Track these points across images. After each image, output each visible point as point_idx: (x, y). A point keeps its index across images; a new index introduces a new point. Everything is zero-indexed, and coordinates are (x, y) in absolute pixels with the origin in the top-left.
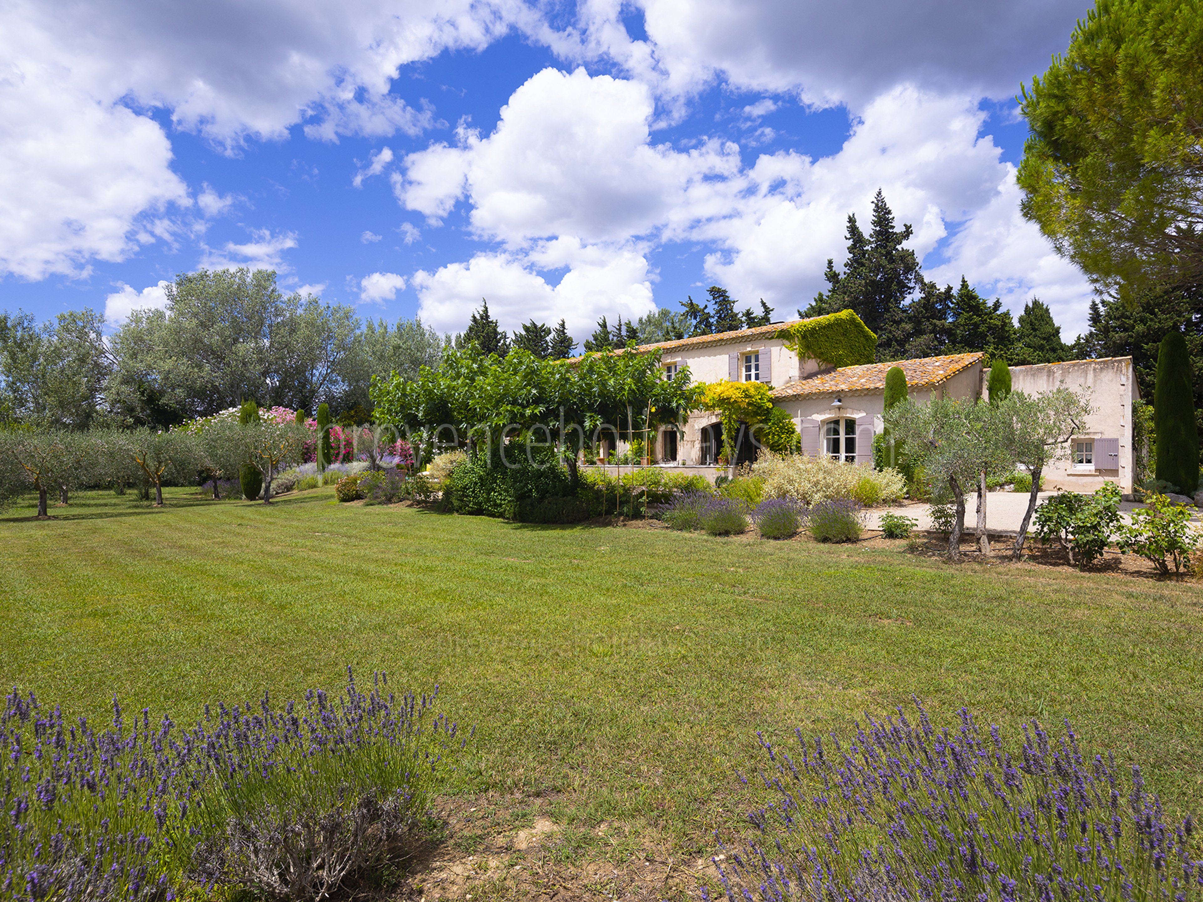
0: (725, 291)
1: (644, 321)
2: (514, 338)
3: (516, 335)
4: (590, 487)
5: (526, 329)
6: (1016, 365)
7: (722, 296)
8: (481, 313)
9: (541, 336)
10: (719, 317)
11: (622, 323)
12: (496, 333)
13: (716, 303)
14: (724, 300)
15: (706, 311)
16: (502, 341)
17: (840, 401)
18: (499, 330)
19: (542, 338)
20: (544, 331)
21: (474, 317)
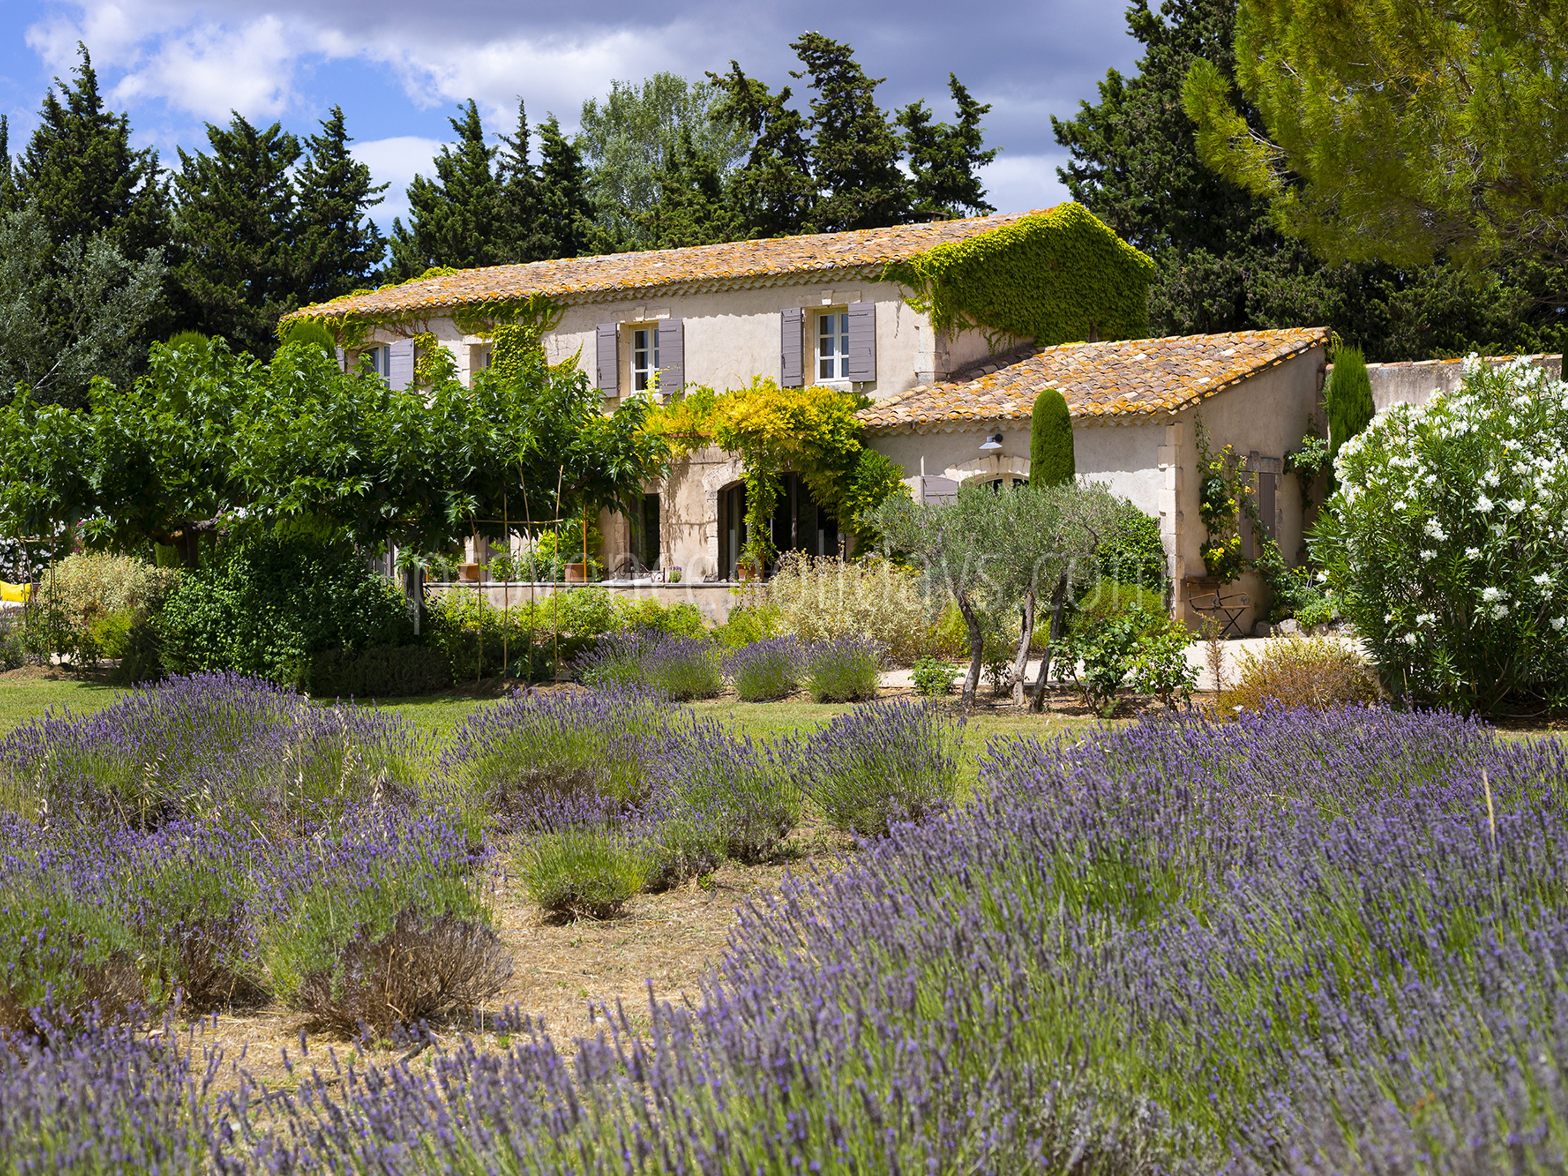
0: (846, 51)
1: (599, 113)
2: (180, 171)
3: (186, 161)
4: (451, 628)
5: (221, 141)
6: (1387, 359)
7: (837, 62)
8: (75, 89)
9: (269, 165)
10: (828, 126)
11: (532, 126)
12: (122, 155)
13: (819, 82)
14: (842, 76)
15: (788, 106)
16: (142, 183)
17: (998, 439)
18: (134, 144)
19: (273, 172)
20: (278, 146)
21: (53, 105)
